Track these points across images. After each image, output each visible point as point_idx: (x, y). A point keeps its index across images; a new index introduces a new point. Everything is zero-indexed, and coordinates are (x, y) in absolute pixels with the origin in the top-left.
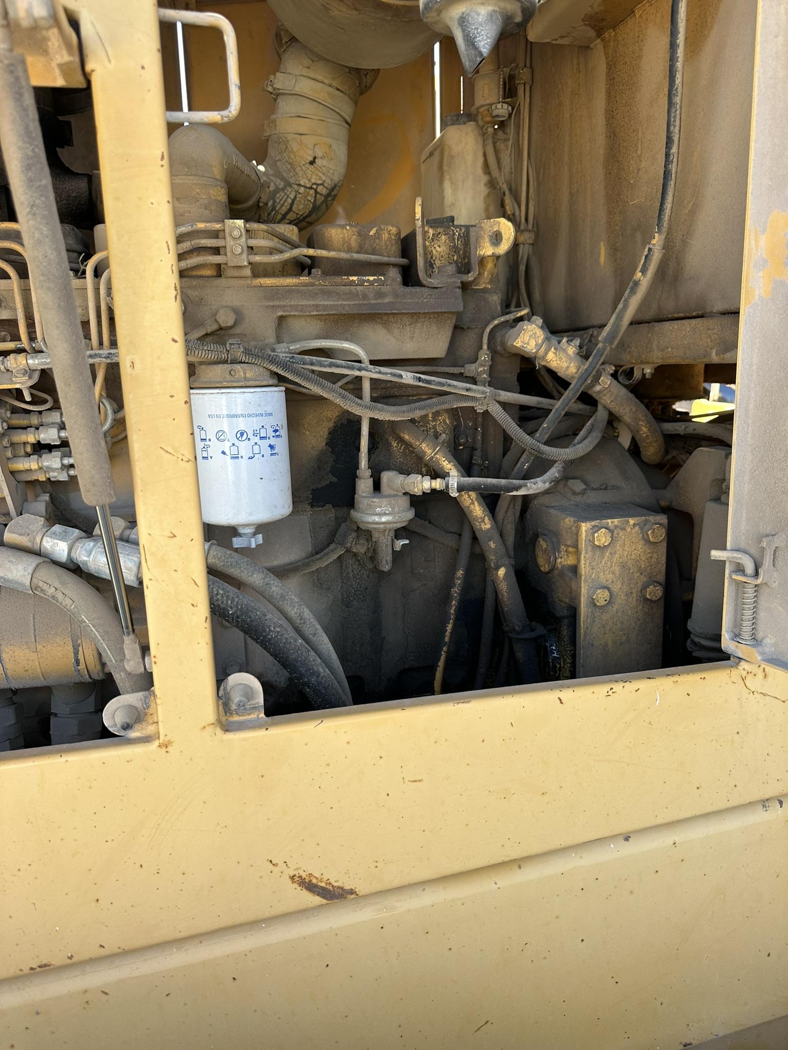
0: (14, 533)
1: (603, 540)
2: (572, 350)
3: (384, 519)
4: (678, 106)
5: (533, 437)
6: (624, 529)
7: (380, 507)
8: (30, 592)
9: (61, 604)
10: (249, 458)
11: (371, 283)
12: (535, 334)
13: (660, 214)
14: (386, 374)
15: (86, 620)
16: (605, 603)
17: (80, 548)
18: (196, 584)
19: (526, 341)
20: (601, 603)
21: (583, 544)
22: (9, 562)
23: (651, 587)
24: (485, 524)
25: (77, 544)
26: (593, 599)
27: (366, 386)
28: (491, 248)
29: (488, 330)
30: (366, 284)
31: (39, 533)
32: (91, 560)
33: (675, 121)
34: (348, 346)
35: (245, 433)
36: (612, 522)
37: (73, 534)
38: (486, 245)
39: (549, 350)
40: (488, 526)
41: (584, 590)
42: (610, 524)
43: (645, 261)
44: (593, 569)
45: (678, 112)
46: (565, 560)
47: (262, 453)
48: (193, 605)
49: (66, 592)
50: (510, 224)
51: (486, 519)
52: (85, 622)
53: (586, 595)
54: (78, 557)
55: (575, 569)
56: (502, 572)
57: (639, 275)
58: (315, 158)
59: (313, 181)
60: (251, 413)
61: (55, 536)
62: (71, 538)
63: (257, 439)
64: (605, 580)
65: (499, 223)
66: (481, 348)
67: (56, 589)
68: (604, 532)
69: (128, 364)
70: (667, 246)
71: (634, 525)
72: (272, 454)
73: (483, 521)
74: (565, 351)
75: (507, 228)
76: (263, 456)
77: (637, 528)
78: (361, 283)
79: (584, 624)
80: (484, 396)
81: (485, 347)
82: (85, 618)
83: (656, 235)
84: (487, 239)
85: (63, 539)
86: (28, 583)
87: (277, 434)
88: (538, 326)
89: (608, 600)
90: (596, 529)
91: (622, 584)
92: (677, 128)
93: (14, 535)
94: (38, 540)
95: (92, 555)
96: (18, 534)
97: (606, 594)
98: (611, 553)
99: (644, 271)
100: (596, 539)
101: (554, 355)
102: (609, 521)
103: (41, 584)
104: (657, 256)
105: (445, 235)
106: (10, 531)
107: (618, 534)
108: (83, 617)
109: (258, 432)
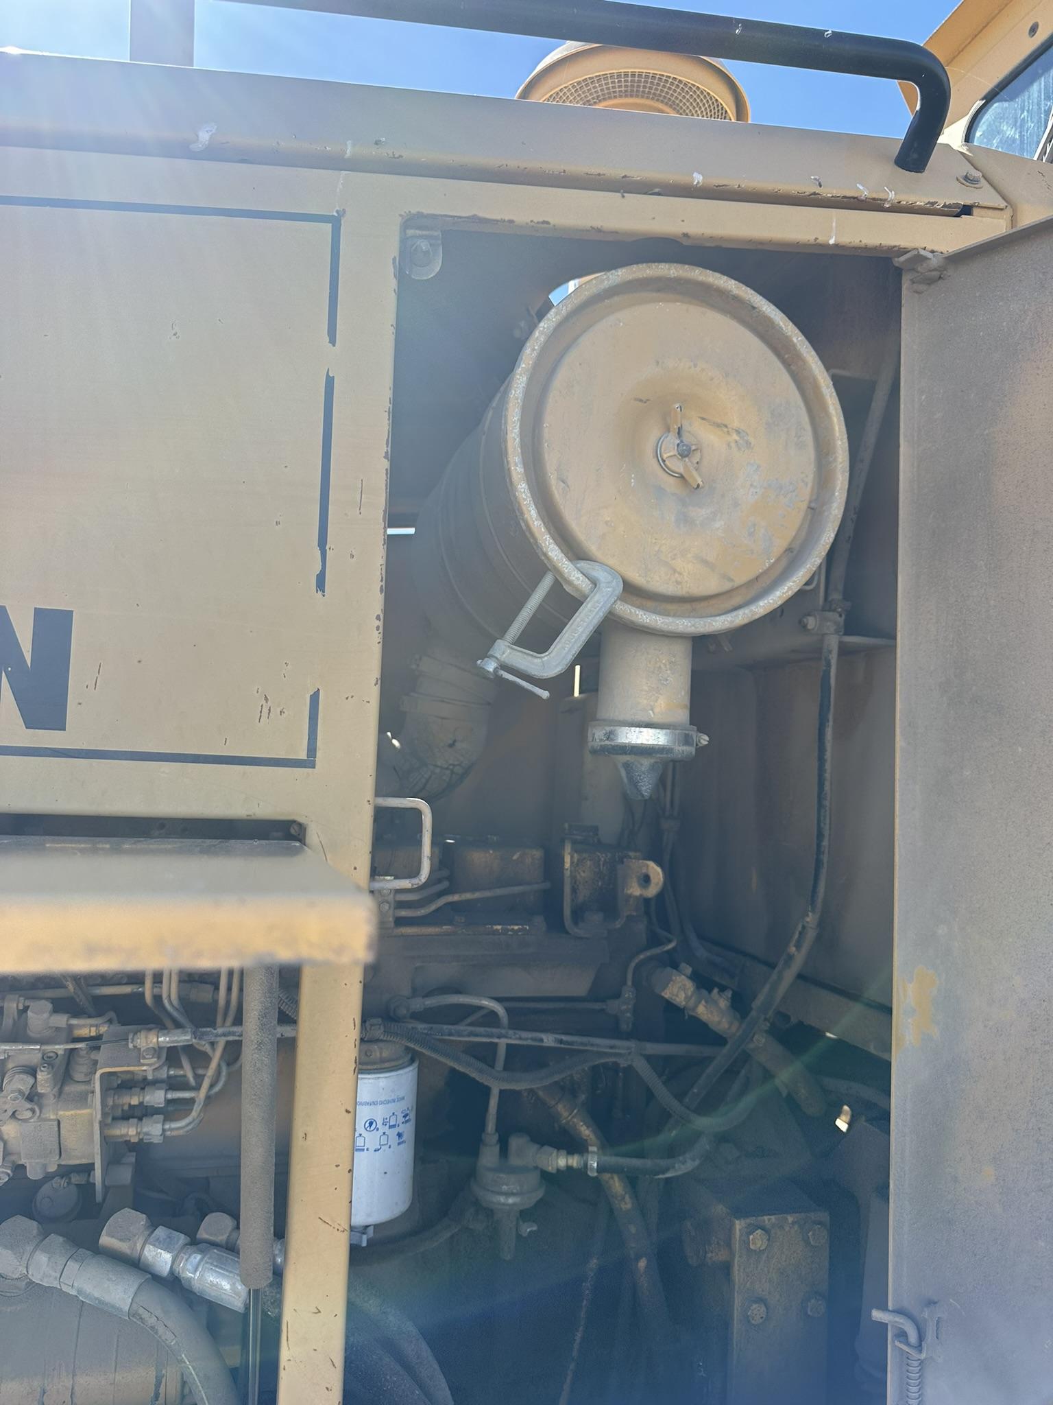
0: (113, 1237)
1: (759, 1243)
2: (723, 1003)
3: (511, 1201)
4: (827, 808)
5: (681, 1101)
6: (781, 1227)
7: (507, 1185)
8: (127, 1318)
9: (160, 1337)
10: (375, 1151)
11: (516, 932)
12: (684, 985)
13: (813, 896)
14: (524, 1038)
15: (186, 1361)
16: (761, 1321)
17: (184, 1260)
18: (334, 1365)
19: (675, 992)
20: (757, 1320)
21: (737, 1246)
22: (108, 1279)
23: (813, 1301)
24: (626, 1204)
25: (182, 1255)
26: (748, 1316)
27: (502, 1052)
28: (639, 889)
29: (633, 965)
30: (510, 933)
31: (141, 1238)
32: (196, 1277)
33: (825, 819)
34: (487, 1003)
35: (374, 1123)
36: (769, 1220)
37: (178, 1241)
38: (633, 884)
39: (700, 1002)
40: (629, 1206)
41: (738, 1301)
42: (767, 1222)
43: (799, 937)
44: (748, 1276)
45: (828, 813)
46: (716, 1255)
47: (389, 1144)
48: (327, 1389)
49: (169, 1324)
50: (659, 870)
51: (627, 1197)
52: (185, 1362)
53: (739, 1309)
54: (181, 1271)
55: (727, 1268)
56: (642, 1264)
57: (793, 949)
58: (455, 741)
59: (451, 762)
60: (383, 1099)
61: (160, 1244)
62: (176, 1247)
63: (386, 1129)
64: (760, 1289)
65: (648, 866)
66: (625, 983)
67: (158, 1319)
68: (760, 1233)
69: (301, 1135)
70: (821, 924)
71: (793, 1223)
72: (399, 1144)
73: (623, 1198)
74: (716, 1003)
75: (656, 872)
76: (390, 1147)
77: (796, 1227)
78: (505, 932)
79: (737, 1345)
80: (629, 1051)
81: (629, 983)
82: (185, 1358)
83: (810, 914)
84: (635, 880)
85: (167, 1249)
86: (127, 1309)
87: (407, 1118)
88: (687, 977)
89: (764, 1316)
90: (751, 1229)
91: (781, 1296)
92: (827, 827)
93: (113, 1239)
94: (139, 1246)
95: (198, 1272)
96: (118, 1239)
97: (762, 1311)
98: (768, 1257)
99: (798, 946)
100: (751, 1242)
101: (704, 1008)
102: (766, 1218)
103: (141, 1311)
104: (811, 935)
105: (590, 860)
106: (108, 1235)
107: (776, 1234)
108: (183, 1356)
109: (388, 1120)
